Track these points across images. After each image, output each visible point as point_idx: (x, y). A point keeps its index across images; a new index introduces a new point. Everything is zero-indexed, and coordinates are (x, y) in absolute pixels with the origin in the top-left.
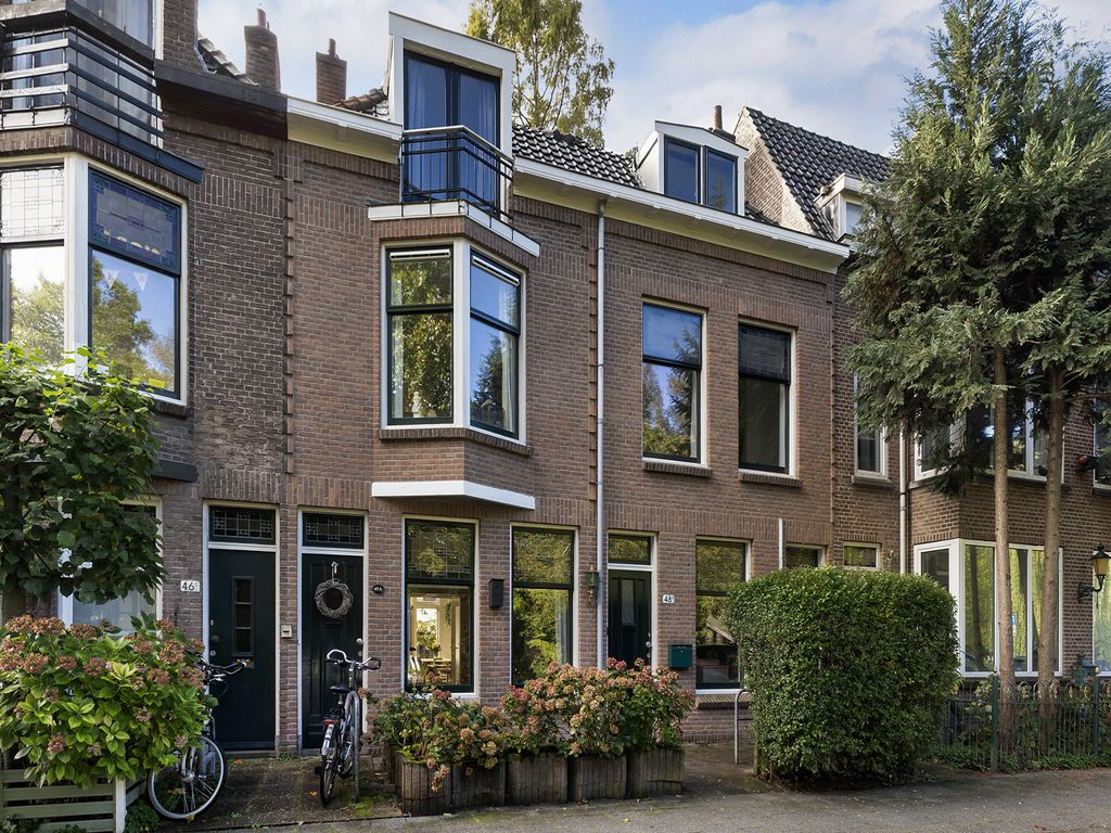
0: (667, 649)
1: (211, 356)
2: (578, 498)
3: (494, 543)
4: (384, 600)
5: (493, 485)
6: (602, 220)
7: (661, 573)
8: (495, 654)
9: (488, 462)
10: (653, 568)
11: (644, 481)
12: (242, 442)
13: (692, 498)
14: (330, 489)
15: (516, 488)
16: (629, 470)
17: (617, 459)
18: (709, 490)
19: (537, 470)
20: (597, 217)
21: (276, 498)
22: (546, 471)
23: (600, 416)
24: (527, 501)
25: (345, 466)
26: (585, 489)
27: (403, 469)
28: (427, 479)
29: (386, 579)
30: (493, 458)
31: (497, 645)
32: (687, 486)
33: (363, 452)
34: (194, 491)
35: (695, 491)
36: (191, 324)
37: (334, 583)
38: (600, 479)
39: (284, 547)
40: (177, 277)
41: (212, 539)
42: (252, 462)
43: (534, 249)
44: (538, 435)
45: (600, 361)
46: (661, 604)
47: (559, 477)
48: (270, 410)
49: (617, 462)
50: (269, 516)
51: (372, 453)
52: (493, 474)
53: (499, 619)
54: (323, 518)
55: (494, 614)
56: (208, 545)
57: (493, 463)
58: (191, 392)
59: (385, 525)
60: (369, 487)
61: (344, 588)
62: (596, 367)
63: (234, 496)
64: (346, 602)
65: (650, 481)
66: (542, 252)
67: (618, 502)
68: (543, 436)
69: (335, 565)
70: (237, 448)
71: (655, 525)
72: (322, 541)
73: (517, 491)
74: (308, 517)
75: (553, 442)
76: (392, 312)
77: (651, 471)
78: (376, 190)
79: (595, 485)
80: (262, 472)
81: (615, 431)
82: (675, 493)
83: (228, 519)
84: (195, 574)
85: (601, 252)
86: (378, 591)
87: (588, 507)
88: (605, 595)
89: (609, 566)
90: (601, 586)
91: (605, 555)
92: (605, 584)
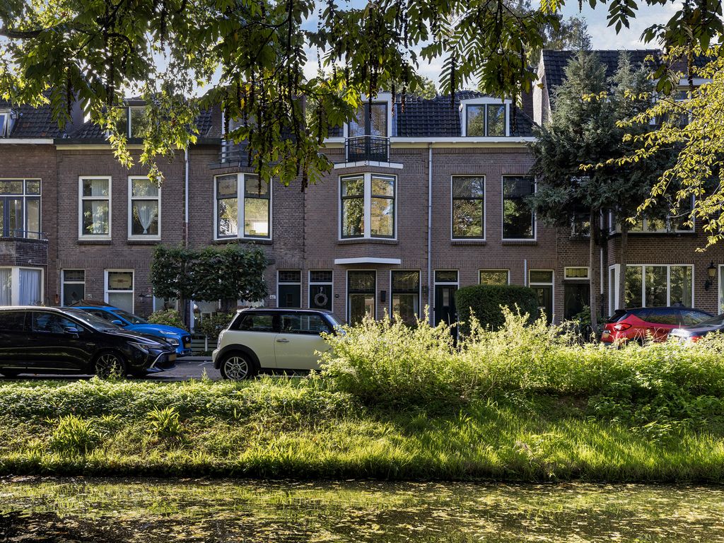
1: (280, 223)
2: (420, 258)
3: (383, 277)
4: (339, 300)
5: (381, 257)
6: (430, 150)
10: (458, 283)
11: (452, 249)
12: (289, 249)
13: (476, 254)
14: (319, 263)
15: (392, 257)
16: (445, 245)
18: (486, 249)
19: (402, 249)
20: (429, 149)
21: (300, 267)
22: (405, 249)
23: (430, 226)
24: (398, 261)
25: (325, 255)
26: (423, 254)
29: (340, 292)
32: (474, 249)
33: (331, 249)
34: (274, 266)
35: (478, 251)
36: (273, 214)
37: (321, 294)
38: (429, 250)
39: (303, 283)
40: (269, 200)
41: (279, 281)
42: (293, 256)
43: (400, 166)
44: (402, 236)
45: (430, 205)
47: (411, 251)
48: (299, 238)
49: (438, 242)
50: (299, 273)
51: (334, 249)
52: (380, 253)
54: (317, 272)
55: (383, 304)
56: (278, 283)
57: (380, 249)
58: (273, 236)
59: (340, 274)
60: (334, 261)
61: (325, 296)
62: (428, 207)
63: (287, 268)
64: (326, 301)
65: (455, 249)
66: (404, 167)
67: (439, 258)
68: (404, 236)
69: (322, 288)
70: (288, 252)
71: (457, 266)
72: (317, 280)
74: (312, 273)
75: (409, 238)
76: (343, 199)
77: (455, 244)
78: (337, 158)
79: (427, 252)
80: (296, 259)
81: (437, 230)
82: (467, 253)
83: (285, 275)
84: (275, 293)
85: (430, 163)
86: (337, 296)
87: (425, 261)
88: (432, 294)
89: (435, 283)
90: (430, 292)
91: (432, 279)
92: (432, 290)
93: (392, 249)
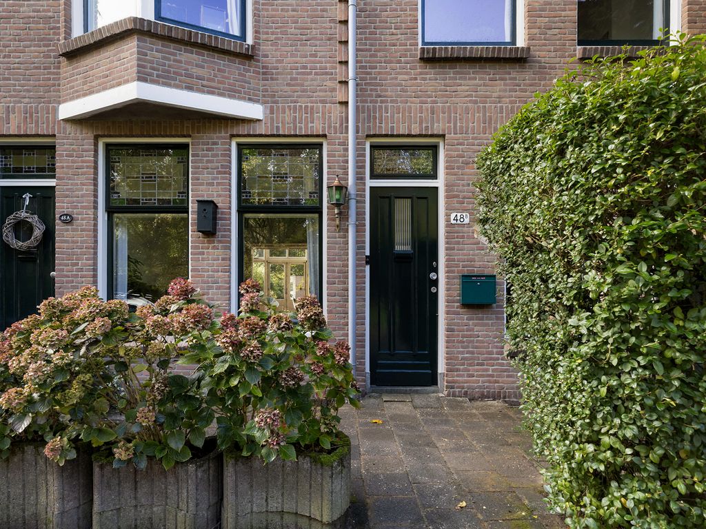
0: (457, 281)
2: (322, 102)
3: (208, 161)
4: (74, 230)
5: (190, 88)
7: (449, 186)
8: (211, 288)
9: (180, 62)
10: (440, 183)
11: (421, 73)
13: (498, 88)
14: (12, 116)
15: (232, 93)
16: (399, 62)
17: (379, 51)
19: (266, 74)
22: (277, 74)
24: (253, 110)
25: (28, 91)
26: (333, 90)
27: (85, 83)
28: (105, 89)
29: (76, 207)
30: (189, 58)
31: (213, 277)
32: (490, 72)
33: (49, 73)
35: (502, 79)
37: (23, 214)
38: (351, 74)
44: (267, 33)
46: (449, 225)
47: (296, 79)
49: (379, 54)
51: (58, 74)
52: (190, 76)
53: (214, 248)
54: (18, 150)
55: (209, 242)
57: (187, 63)
59: (73, 150)
60: (55, 111)
61: (34, 220)
64: (38, 233)
65: (431, 73)
67: (382, 102)
68: (273, 33)
69: (27, 196)
72: (16, 173)
73: (230, 97)
74: (2, 150)
75: (289, 39)
79: (345, 84)
81: (376, 16)
82: (470, 83)
86: (65, 219)
87: (337, 111)
88: (360, 214)
89: (370, 183)
90: (353, 204)
91: (359, 167)
92: (360, 202)
93: (233, 69)
